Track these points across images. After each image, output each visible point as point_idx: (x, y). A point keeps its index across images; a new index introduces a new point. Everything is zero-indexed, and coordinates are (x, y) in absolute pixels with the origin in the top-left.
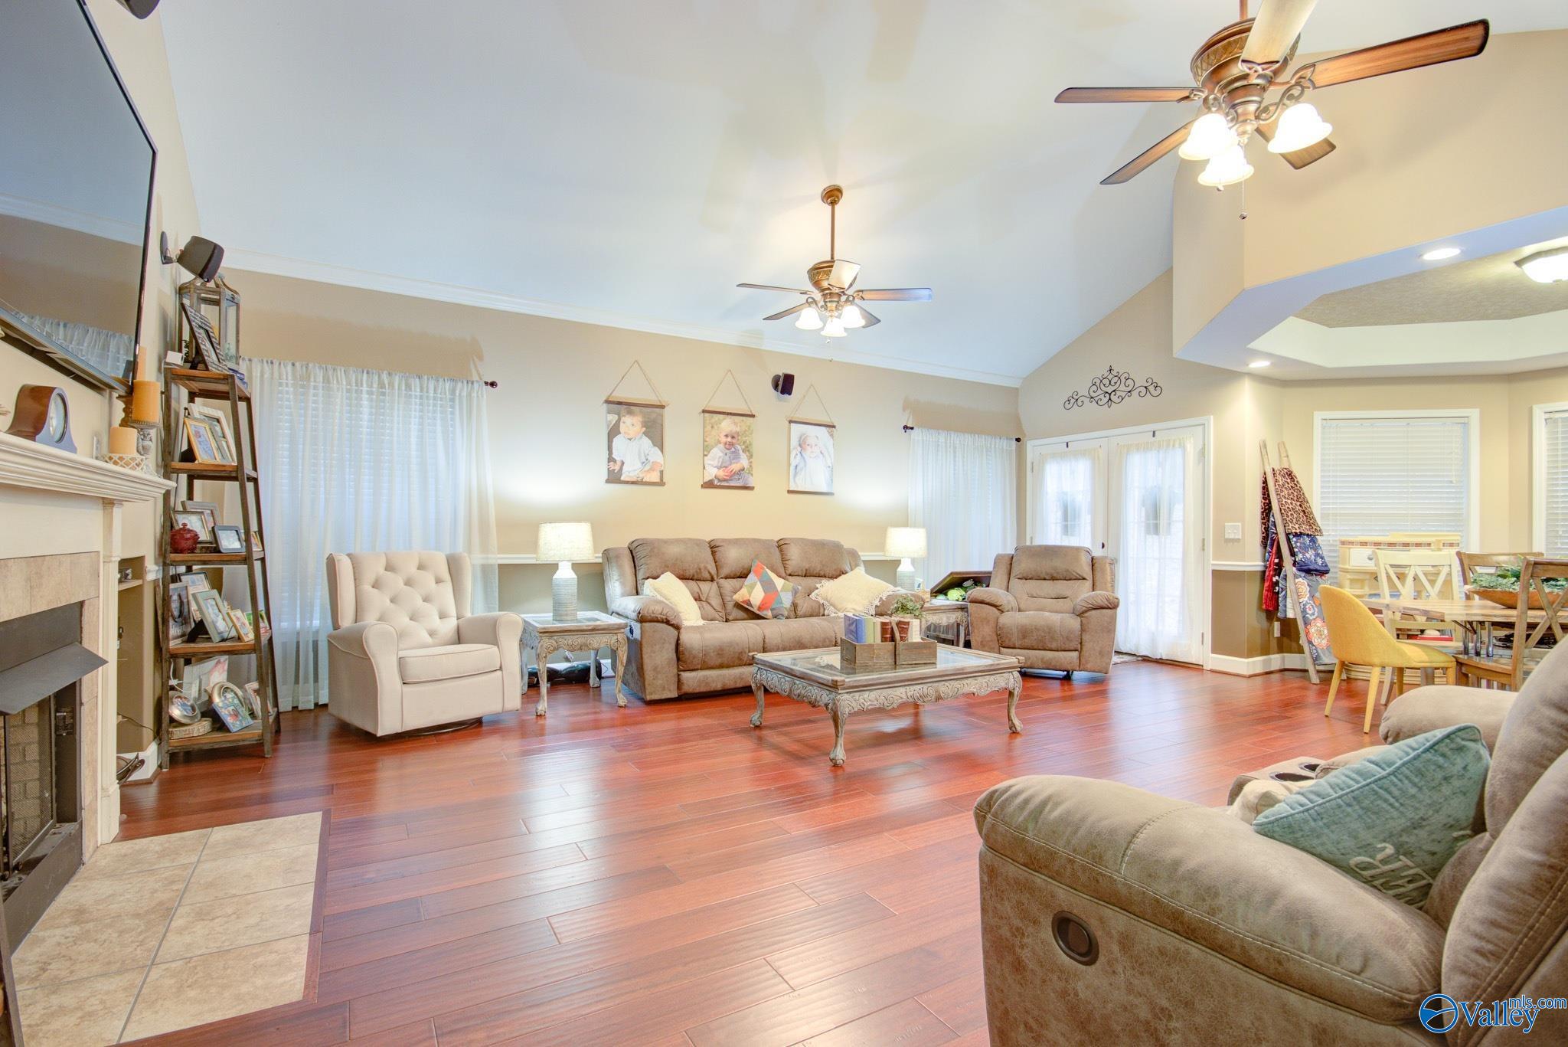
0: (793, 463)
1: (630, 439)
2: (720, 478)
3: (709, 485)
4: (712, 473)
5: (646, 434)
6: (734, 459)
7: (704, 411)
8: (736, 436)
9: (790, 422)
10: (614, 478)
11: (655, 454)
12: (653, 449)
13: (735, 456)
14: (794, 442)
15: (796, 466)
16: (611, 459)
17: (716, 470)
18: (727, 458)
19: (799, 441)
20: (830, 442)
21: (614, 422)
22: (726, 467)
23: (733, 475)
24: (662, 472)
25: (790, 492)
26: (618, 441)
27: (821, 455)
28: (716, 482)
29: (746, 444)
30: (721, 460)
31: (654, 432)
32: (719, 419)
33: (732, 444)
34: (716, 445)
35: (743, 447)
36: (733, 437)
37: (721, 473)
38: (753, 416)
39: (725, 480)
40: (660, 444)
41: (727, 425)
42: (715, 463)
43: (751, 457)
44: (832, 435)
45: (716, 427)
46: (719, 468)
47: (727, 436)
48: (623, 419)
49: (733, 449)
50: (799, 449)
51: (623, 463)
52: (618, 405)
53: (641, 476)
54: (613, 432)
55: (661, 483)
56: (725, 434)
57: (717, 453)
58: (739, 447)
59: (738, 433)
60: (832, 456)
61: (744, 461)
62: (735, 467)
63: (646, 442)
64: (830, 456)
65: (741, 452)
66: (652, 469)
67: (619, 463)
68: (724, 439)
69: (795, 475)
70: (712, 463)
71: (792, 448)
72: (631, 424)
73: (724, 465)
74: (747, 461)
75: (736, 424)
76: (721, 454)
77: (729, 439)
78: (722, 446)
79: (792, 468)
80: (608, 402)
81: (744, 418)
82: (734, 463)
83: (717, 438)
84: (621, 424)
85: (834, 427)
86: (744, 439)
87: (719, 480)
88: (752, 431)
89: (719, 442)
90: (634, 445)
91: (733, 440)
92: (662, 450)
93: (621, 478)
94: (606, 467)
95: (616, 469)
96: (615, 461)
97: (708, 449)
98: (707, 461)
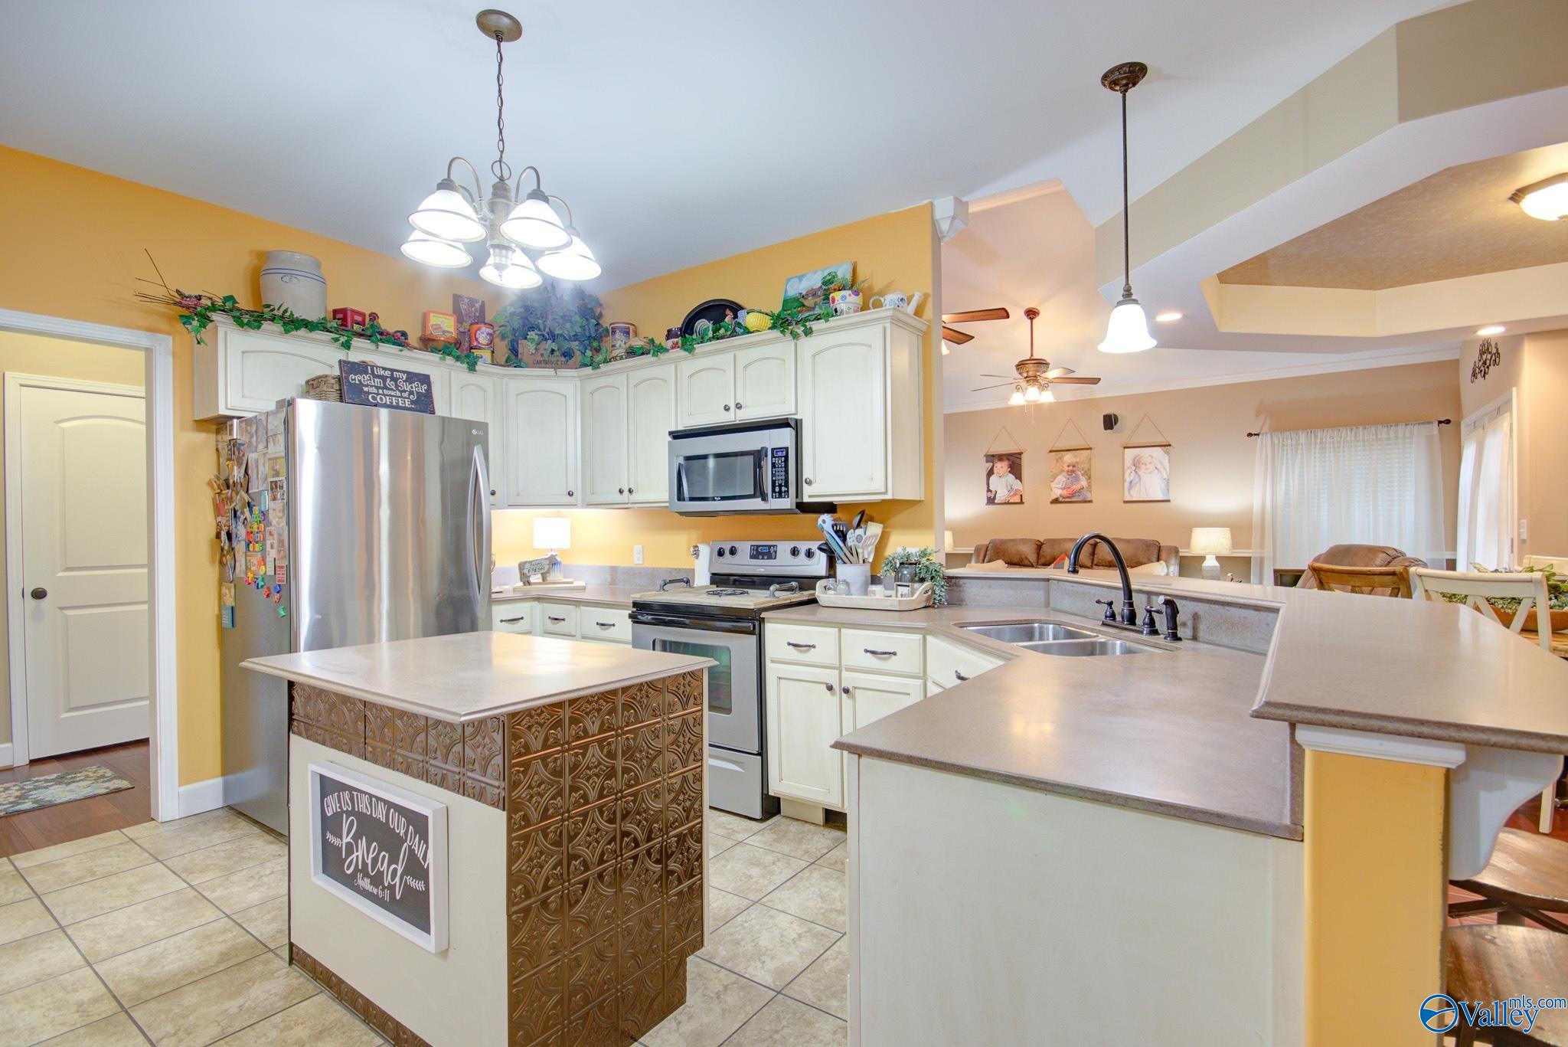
0: (1128, 480)
1: (1000, 477)
2: (1064, 496)
3: (1056, 501)
4: (1057, 492)
5: (1010, 472)
6: (1075, 482)
7: (1051, 451)
8: (1076, 465)
9: (1125, 448)
10: (991, 501)
11: (1017, 484)
12: (1015, 481)
13: (1077, 479)
14: (1128, 462)
15: (1131, 482)
16: (989, 490)
17: (1061, 490)
18: (1069, 481)
19: (1134, 461)
20: (1165, 459)
21: (990, 468)
22: (1069, 488)
23: (1072, 495)
24: (1021, 496)
25: (1125, 502)
26: (993, 478)
27: (1156, 471)
28: (1061, 499)
30: (1064, 483)
31: (1016, 469)
33: (1073, 471)
34: (1060, 474)
35: (1082, 472)
36: (1074, 466)
37: (1065, 493)
38: (1090, 449)
39: (1068, 498)
40: (1019, 477)
41: (1068, 458)
42: (1060, 486)
43: (1090, 478)
44: (1167, 453)
45: (1060, 461)
46: (1063, 489)
47: (1069, 466)
48: (995, 465)
49: (1074, 475)
50: (1134, 468)
51: (996, 492)
52: (992, 458)
53: (1008, 499)
54: (990, 473)
55: (1022, 502)
56: (1067, 465)
57: (1062, 478)
58: (1079, 473)
59: (1077, 463)
60: (1168, 470)
61: (1083, 482)
62: (1076, 487)
63: (1011, 477)
64: (1166, 470)
65: (1081, 476)
66: (1015, 494)
67: (994, 493)
68: (1066, 469)
69: (1130, 489)
70: (1057, 486)
71: (1126, 468)
72: (1002, 467)
73: (1067, 486)
74: (1087, 482)
75: (1075, 456)
76: (1065, 479)
77: (1071, 468)
78: (1065, 473)
79: (1126, 484)
80: (987, 456)
81: (1082, 451)
82: (1074, 485)
83: (1061, 468)
84: (995, 469)
85: (1170, 445)
86: (1083, 466)
87: (1064, 498)
88: (1090, 459)
89: (1063, 471)
90: (1003, 480)
91: (1074, 469)
92: (1021, 481)
93: (996, 501)
94: (986, 496)
95: (993, 496)
96: (991, 491)
97: (1054, 477)
98: (1053, 485)
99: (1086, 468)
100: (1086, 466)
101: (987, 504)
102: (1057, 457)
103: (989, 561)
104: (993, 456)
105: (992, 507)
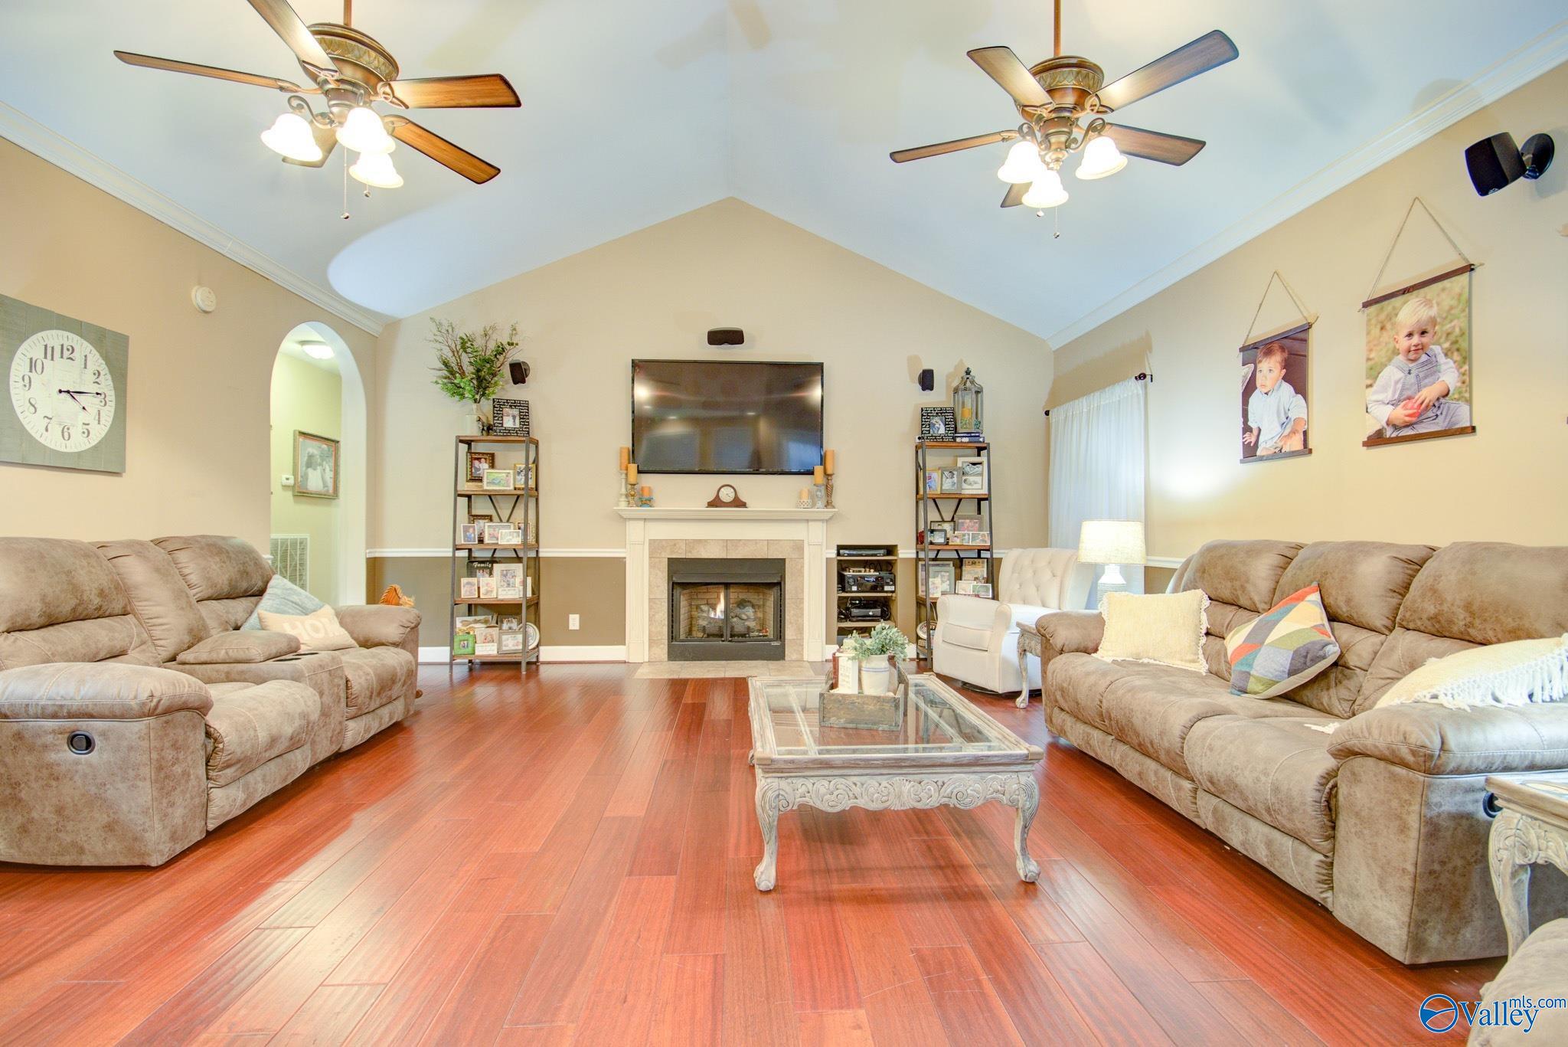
1: (1267, 394)
2: (1397, 423)
3: (1377, 440)
4: (1381, 415)
5: (1285, 379)
6: (1426, 377)
7: (1366, 305)
8: (1429, 328)
10: (1250, 452)
11: (1297, 406)
12: (1294, 399)
13: (1431, 368)
16: (1247, 429)
17: (1390, 407)
18: (1412, 378)
21: (1250, 376)
22: (1409, 398)
23: (1419, 417)
24: (1305, 433)
26: (1253, 400)
28: (1389, 433)
29: (1452, 338)
30: (1400, 386)
31: (1296, 375)
32: (1394, 308)
33: (1420, 348)
34: (1390, 360)
35: (1447, 345)
37: (1400, 413)
38: (1470, 268)
39: (1408, 425)
40: (1301, 387)
41: (1410, 312)
42: (1389, 395)
43: (1466, 358)
45: (1388, 326)
46: (1395, 404)
47: (1410, 335)
48: (1259, 366)
49: (1424, 358)
51: (1260, 430)
52: (1254, 351)
53: (1280, 444)
54: (1249, 388)
56: (1406, 332)
57: (1393, 374)
58: (1438, 348)
59: (1433, 321)
61: (1449, 376)
62: (1429, 393)
63: (1287, 388)
65: (1441, 358)
66: (1294, 432)
67: (1255, 432)
68: (1404, 343)
70: (1381, 397)
72: (1270, 368)
73: (1407, 393)
74: (1456, 374)
75: (1429, 302)
76: (1400, 375)
77: (1416, 339)
78: (1400, 358)
80: (1243, 349)
81: (1446, 283)
82: (1425, 387)
83: (1391, 346)
84: (1258, 375)
86: (1448, 327)
87: (1396, 427)
88: (1469, 301)
89: (1396, 352)
90: (1272, 399)
91: (1425, 339)
92: (1305, 397)
93: (1258, 453)
94: (1241, 441)
95: (1253, 440)
96: (1250, 430)
97: (1373, 372)
98: (1372, 395)
99: (1457, 330)
100: (1457, 325)
101: (1242, 462)
102: (1383, 316)
103: (1184, 590)
104: (1255, 346)
105: (1254, 468)
